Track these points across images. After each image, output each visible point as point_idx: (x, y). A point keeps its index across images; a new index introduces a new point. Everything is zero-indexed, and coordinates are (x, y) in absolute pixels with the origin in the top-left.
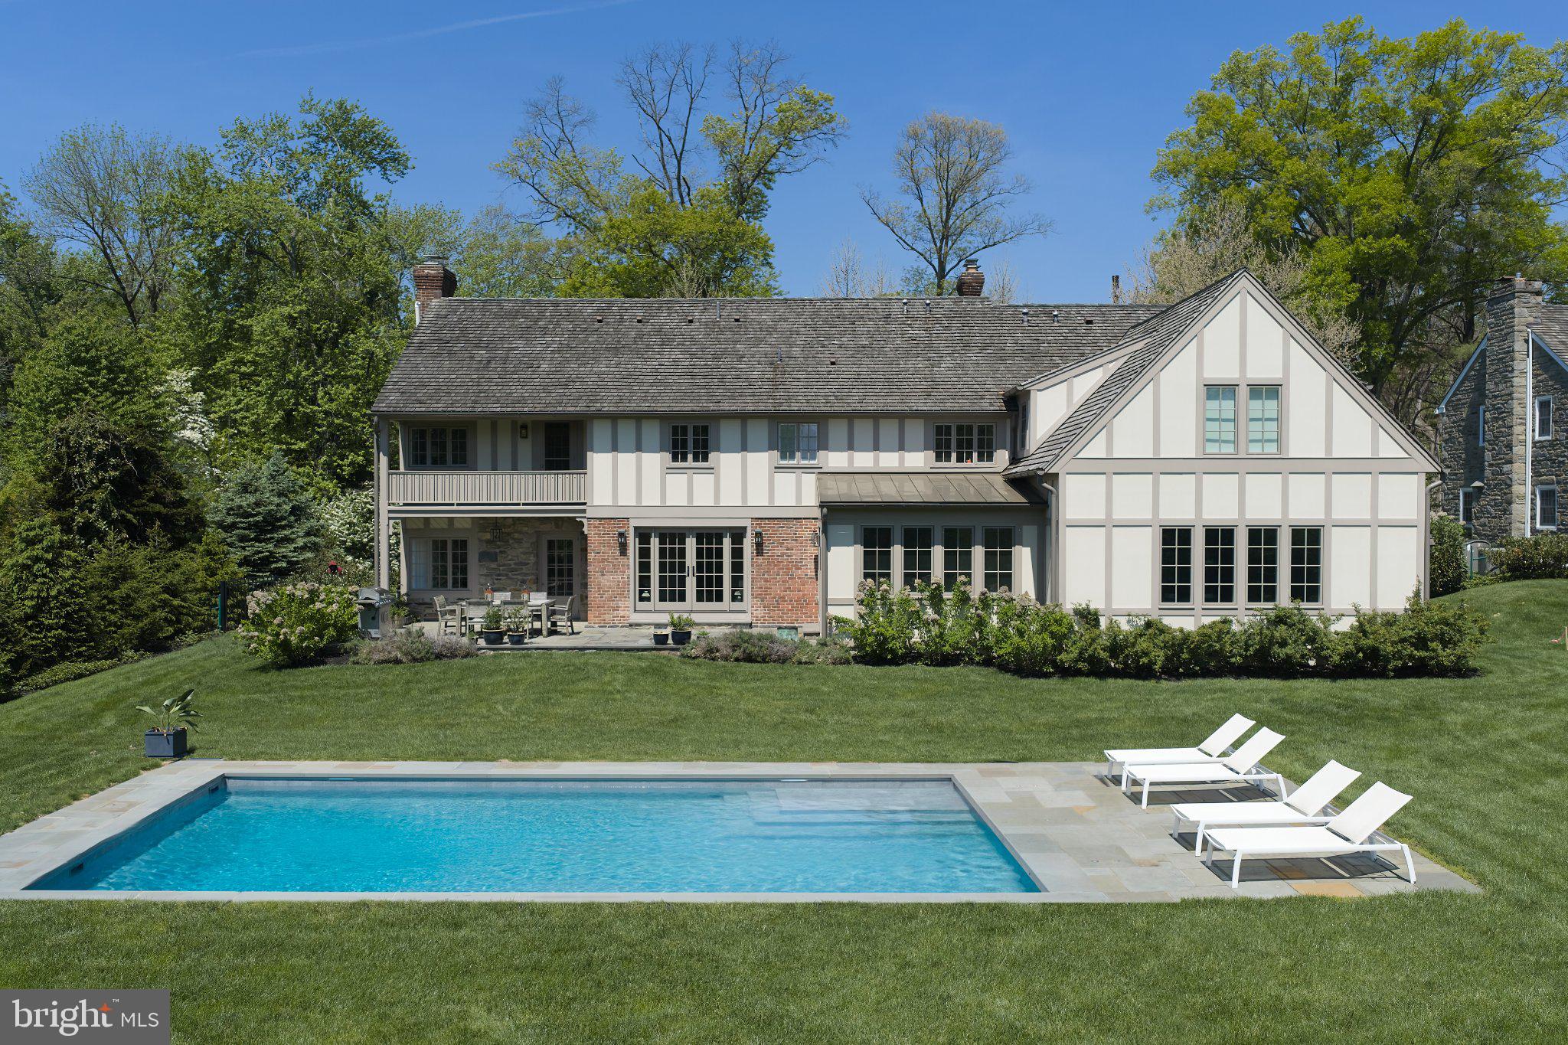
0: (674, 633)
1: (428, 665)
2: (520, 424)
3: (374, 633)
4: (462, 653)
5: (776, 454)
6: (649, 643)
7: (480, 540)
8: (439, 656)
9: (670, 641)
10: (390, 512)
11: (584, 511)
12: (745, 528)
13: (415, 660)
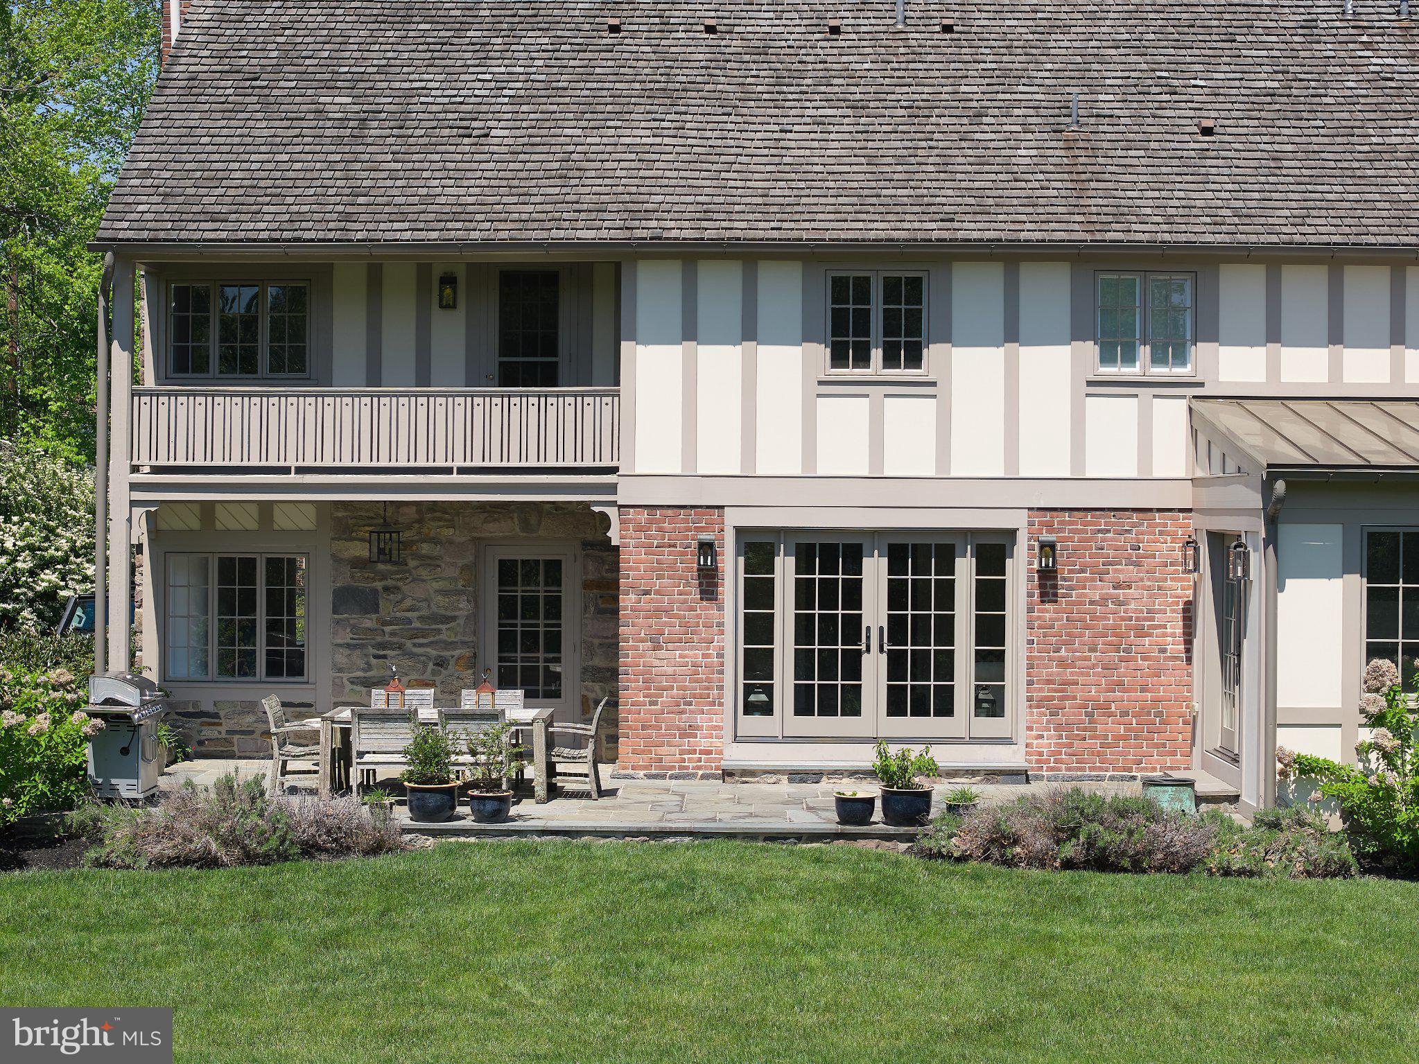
0: (887, 798)
1: (288, 872)
2: (437, 273)
3: (125, 788)
4: (365, 841)
5: (1090, 349)
6: (828, 820)
7: (336, 559)
8: (310, 849)
9: (878, 815)
10: (134, 487)
11: (612, 489)
12: (1012, 533)
13: (249, 858)
